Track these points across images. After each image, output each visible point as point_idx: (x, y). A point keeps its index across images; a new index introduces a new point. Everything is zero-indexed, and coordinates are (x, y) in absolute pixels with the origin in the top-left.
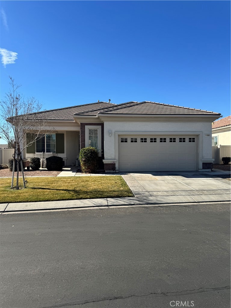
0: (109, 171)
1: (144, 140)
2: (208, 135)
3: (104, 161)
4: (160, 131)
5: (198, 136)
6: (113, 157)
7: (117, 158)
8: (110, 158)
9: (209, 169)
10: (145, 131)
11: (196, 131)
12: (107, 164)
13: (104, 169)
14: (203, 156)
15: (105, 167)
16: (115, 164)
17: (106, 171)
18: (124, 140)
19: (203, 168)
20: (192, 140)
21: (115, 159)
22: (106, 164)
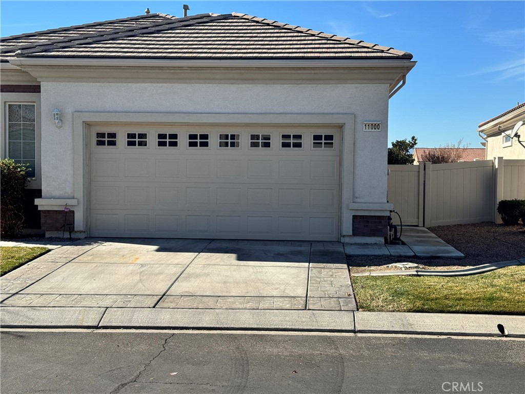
0: (54, 234)
1: (168, 140)
2: (376, 126)
3: (37, 201)
4: (218, 111)
5: (341, 127)
6: (69, 191)
7: (80, 194)
8: (57, 193)
9: (374, 235)
10: (168, 110)
11: (335, 111)
12: (48, 211)
13: (40, 227)
14: (357, 195)
15: (42, 221)
16: (73, 212)
17: (48, 235)
18: (107, 139)
19: (356, 232)
20: (324, 140)
21: (74, 198)
22: (45, 211)
